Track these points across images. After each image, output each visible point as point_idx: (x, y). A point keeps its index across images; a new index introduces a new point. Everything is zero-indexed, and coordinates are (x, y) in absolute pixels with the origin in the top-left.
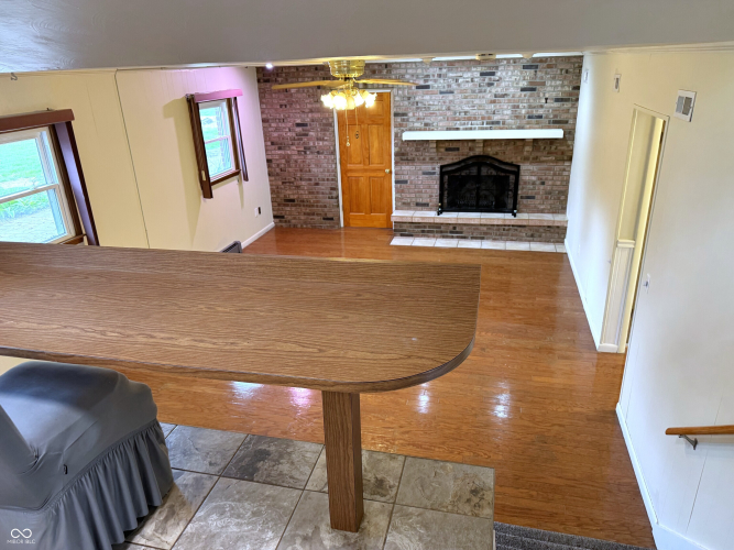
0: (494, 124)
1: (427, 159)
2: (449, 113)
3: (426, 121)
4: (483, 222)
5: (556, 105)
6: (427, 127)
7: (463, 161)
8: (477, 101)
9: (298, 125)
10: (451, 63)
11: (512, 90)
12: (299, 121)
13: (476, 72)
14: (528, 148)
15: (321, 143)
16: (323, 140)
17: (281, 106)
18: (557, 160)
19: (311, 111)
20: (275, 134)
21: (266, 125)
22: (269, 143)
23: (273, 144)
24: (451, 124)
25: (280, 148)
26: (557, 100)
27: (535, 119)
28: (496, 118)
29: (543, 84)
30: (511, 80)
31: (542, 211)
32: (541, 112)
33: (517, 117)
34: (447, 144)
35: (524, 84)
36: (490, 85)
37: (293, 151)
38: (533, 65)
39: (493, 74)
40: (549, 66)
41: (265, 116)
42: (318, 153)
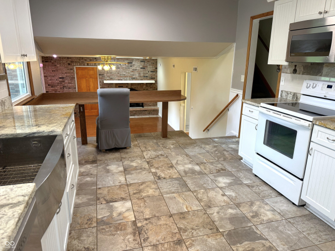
0: (133, 79)
2: (119, 75)
3: (111, 77)
4: (134, 110)
5: (151, 73)
6: (111, 79)
8: (127, 71)
9: (60, 78)
10: (118, 59)
11: (138, 68)
12: (61, 77)
13: (127, 62)
14: (144, 86)
15: (70, 85)
16: (71, 83)
17: (53, 71)
18: (153, 90)
19: (66, 73)
20: (50, 82)
21: (46, 78)
22: (47, 85)
23: (49, 85)
24: (119, 78)
25: (52, 87)
26: (151, 72)
27: (145, 78)
28: (134, 77)
29: (147, 67)
30: (137, 65)
31: (150, 106)
32: (147, 75)
33: (140, 77)
34: (119, 85)
35: (141, 66)
36: (131, 66)
37: (58, 88)
38: (143, 61)
39: (132, 63)
40: (148, 62)
41: (45, 75)
42: (69, 88)
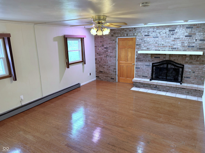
0: (173, 49)
1: (148, 60)
2: (156, 45)
3: (148, 47)
4: (168, 85)
5: (200, 42)
6: (148, 49)
7: (161, 62)
8: (167, 41)
9: (105, 48)
10: (158, 27)
11: (181, 37)
12: (105, 47)
13: (167, 30)
14: (187, 59)
15: (112, 54)
16: (112, 53)
17: (100, 42)
18: (200, 64)
19: (109, 44)
20: (98, 51)
21: (96, 48)
22: (96, 54)
23: (97, 54)
24: (157, 48)
25: (99, 55)
26: (201, 40)
27: (191, 48)
28: (175, 47)
29: (195, 34)
30: (181, 33)
31: (193, 83)
32: (194, 45)
33: (183, 47)
34: (155, 56)
35: (187, 34)
36: (173, 34)
37: (103, 56)
38: (190, 27)
39: (174, 30)
40: (198, 27)
41: (96, 45)
42: (111, 57)
